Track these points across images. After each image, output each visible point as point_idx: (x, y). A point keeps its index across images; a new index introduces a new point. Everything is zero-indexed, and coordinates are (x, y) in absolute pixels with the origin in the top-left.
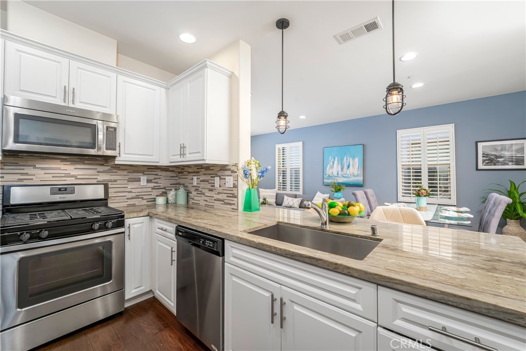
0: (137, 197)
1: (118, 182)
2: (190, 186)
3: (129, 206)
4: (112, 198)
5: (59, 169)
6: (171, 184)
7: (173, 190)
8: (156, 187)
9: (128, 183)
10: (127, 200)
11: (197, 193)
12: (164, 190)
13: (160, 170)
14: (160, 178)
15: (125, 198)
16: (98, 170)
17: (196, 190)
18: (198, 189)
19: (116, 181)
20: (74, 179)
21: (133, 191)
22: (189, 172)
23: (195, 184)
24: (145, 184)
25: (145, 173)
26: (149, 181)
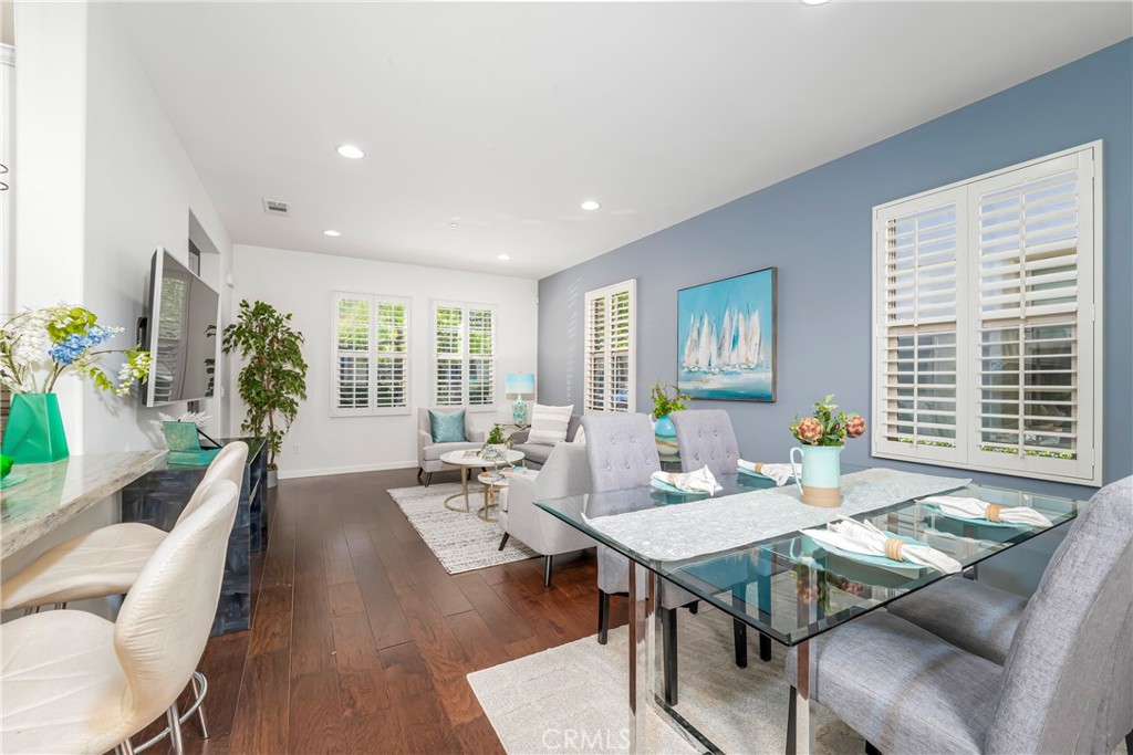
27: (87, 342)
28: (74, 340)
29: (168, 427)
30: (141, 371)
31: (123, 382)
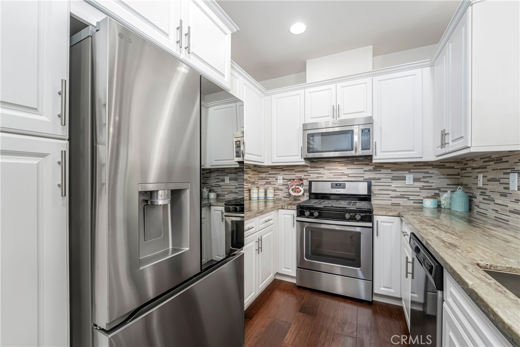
0: (402, 197)
1: (382, 180)
2: (474, 187)
3: (393, 204)
4: (377, 195)
5: (337, 169)
6: (448, 185)
7: (449, 192)
8: (425, 187)
9: (392, 181)
10: (391, 199)
11: (484, 199)
12: (437, 191)
13: (431, 167)
14: (432, 177)
15: (389, 196)
16: (364, 169)
17: (483, 194)
18: (485, 193)
19: (379, 179)
20: (347, 177)
21: (398, 189)
22: (473, 168)
23: (480, 184)
24: (412, 183)
25: (411, 171)
26: (415, 180)
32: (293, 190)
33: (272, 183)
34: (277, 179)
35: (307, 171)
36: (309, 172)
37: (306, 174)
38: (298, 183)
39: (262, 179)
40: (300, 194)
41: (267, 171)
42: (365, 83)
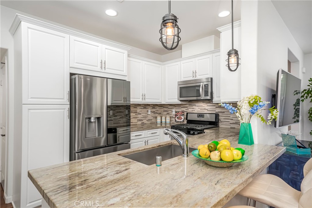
3: (231, 128)
4: (223, 122)
5: (202, 106)
10: (230, 124)
16: (216, 106)
19: (224, 112)
20: (207, 111)
21: (234, 119)
27: (259, 107)
28: (255, 107)
29: (283, 136)
30: (274, 116)
31: (269, 120)
32: (177, 118)
33: (170, 114)
34: (172, 112)
35: (187, 107)
36: (188, 107)
37: (186, 108)
38: (181, 114)
39: (165, 111)
40: (182, 120)
41: (167, 107)
42: (209, 58)
